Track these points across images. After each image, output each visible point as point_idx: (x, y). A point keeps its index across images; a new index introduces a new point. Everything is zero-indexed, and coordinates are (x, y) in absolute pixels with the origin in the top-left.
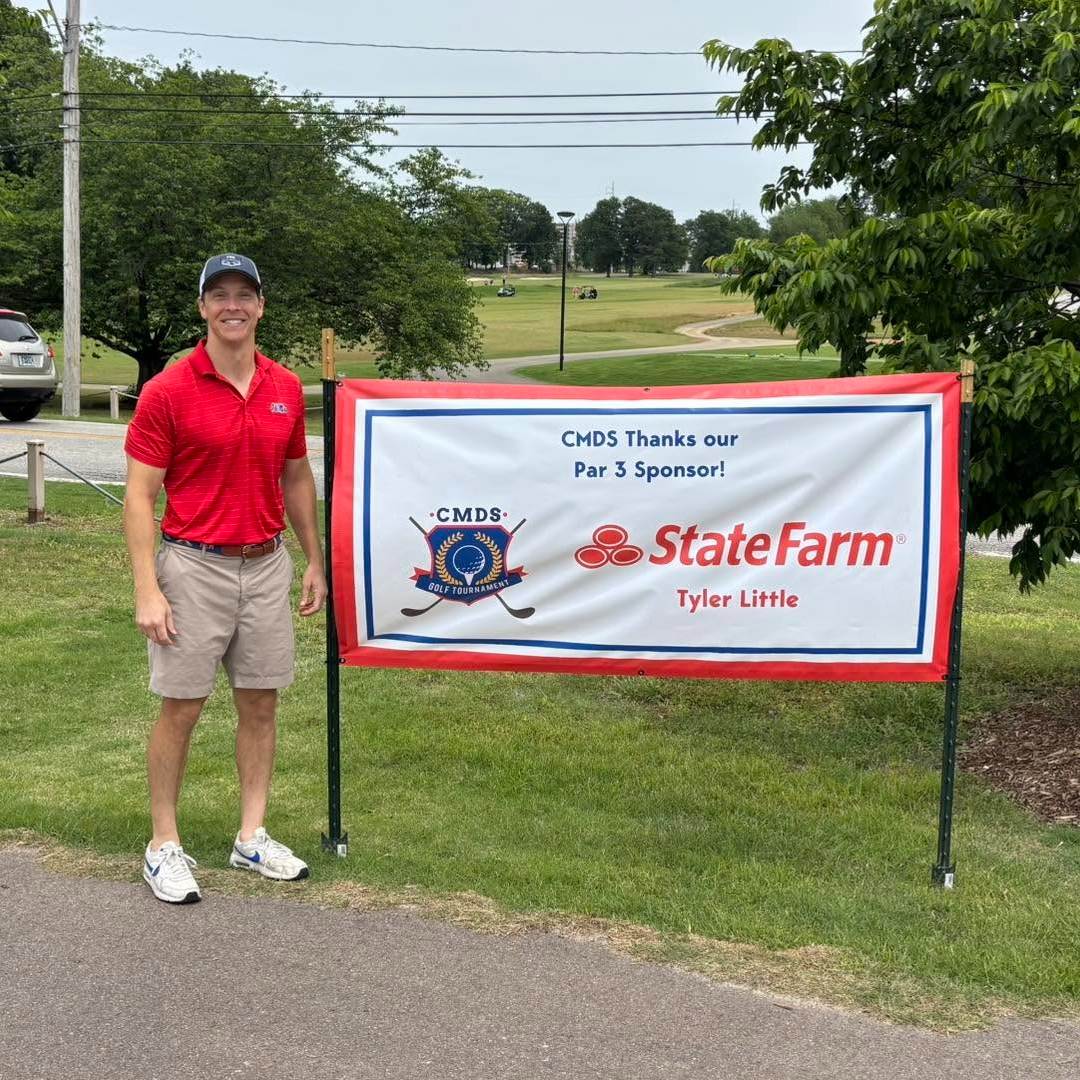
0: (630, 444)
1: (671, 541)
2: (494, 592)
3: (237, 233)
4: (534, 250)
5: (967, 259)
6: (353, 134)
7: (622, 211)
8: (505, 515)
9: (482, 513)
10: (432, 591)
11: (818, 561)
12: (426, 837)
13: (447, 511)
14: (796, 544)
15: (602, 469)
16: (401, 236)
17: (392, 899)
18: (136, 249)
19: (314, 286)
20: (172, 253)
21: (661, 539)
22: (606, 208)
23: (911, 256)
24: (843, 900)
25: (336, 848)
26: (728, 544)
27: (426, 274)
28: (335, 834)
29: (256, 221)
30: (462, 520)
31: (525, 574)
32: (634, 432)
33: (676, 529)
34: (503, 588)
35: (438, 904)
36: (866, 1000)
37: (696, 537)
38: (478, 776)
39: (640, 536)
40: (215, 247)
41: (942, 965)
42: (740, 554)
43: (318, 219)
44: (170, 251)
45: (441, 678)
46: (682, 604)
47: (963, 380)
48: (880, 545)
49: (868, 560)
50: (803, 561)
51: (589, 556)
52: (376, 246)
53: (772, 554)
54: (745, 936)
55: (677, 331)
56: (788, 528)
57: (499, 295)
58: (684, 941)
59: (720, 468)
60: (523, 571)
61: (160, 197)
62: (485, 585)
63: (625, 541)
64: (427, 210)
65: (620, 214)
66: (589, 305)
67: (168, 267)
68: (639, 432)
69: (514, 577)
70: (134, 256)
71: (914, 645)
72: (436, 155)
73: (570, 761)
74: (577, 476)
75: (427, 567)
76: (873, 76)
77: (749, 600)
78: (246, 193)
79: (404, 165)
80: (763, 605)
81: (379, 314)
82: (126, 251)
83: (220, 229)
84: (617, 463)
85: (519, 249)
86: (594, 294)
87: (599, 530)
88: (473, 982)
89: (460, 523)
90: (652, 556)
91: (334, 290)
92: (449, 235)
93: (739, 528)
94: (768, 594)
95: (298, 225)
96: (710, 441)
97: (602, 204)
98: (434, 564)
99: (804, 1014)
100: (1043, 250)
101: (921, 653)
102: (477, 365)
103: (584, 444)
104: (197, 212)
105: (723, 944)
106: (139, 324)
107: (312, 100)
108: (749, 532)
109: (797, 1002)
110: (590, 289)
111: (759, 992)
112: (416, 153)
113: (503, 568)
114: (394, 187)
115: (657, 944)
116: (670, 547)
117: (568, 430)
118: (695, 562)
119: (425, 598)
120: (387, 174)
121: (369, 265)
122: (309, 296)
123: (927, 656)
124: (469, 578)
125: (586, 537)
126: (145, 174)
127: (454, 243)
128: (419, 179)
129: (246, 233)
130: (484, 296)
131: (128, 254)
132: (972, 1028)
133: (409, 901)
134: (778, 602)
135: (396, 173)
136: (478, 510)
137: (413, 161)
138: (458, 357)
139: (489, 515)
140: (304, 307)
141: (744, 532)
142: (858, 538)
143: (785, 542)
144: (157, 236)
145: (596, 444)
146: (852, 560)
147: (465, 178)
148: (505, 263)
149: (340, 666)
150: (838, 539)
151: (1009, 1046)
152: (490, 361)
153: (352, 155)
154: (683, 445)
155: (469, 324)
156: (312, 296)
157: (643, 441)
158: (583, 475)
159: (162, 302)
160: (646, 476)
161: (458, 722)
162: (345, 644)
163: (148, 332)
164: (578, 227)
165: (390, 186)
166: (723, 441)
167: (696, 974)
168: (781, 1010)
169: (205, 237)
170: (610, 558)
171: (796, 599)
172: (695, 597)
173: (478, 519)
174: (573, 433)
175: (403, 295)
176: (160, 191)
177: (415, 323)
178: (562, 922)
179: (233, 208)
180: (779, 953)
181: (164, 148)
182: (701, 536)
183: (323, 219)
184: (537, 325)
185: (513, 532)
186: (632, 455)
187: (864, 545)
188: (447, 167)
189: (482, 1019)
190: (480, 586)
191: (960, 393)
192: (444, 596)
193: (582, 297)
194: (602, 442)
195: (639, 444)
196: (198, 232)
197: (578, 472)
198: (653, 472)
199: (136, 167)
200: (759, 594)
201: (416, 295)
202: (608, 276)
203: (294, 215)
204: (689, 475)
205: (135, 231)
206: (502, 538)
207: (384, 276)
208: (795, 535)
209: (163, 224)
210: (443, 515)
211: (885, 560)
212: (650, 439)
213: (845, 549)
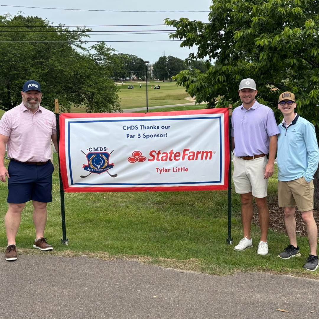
0: (142, 129)
1: (154, 155)
2: (106, 170)
3: (39, 70)
4: (139, 73)
5: (238, 78)
6: (76, 37)
7: (167, 60)
8: (108, 149)
9: (101, 149)
10: (89, 171)
11: (193, 159)
12: (91, 239)
13: (92, 148)
14: (187, 155)
15: (134, 136)
16: (93, 70)
17: (80, 254)
18: (6, 76)
19: (65, 87)
20: (18, 77)
21: (151, 154)
22: (162, 59)
23: (222, 78)
24: (202, 248)
25: (65, 243)
26: (169, 155)
27: (101, 82)
28: (65, 239)
29: (45, 66)
30: (96, 151)
31: (114, 165)
32: (142, 126)
33: (155, 152)
34: (108, 169)
35: (93, 254)
36: (203, 270)
37: (160, 153)
38: (108, 225)
39: (145, 154)
40: (31, 75)
41: (224, 261)
42: (172, 158)
43: (65, 65)
44: (17, 76)
45: (100, 201)
46: (157, 172)
47: (229, 109)
48: (209, 154)
49: (206, 158)
50: (189, 159)
51: (131, 159)
52: (85, 74)
53: (181, 157)
54: (174, 257)
55: (185, 99)
56: (185, 150)
57: (128, 88)
58: (158, 259)
59: (166, 135)
60: (114, 164)
61: (13, 59)
62: (103, 168)
63: (141, 155)
64: (101, 62)
65: (167, 61)
66: (157, 91)
67: (16, 82)
68: (144, 126)
69: (111, 166)
70: (5, 78)
71: (219, 180)
72: (103, 43)
73: (134, 220)
74: (127, 138)
75: (87, 164)
76: (212, 28)
77: (175, 170)
78: (41, 57)
79: (93, 47)
80: (179, 171)
81: (87, 95)
82: (2, 77)
83: (33, 69)
84: (138, 134)
85: (134, 73)
86: (159, 87)
87: (134, 152)
88: (101, 271)
89: (95, 152)
90: (149, 159)
91: (72, 88)
92: (108, 70)
93: (172, 151)
94: (180, 168)
95: (59, 67)
96: (163, 127)
97: (161, 58)
98: (89, 163)
99: (187, 274)
100: (260, 74)
101: (221, 182)
102: (119, 111)
103: (129, 129)
104: (25, 64)
105: (168, 259)
106: (8, 101)
107: (62, 27)
108: (175, 152)
109: (185, 271)
110: (157, 86)
111: (176, 270)
112: (97, 44)
113: (108, 164)
114: (90, 54)
115: (150, 260)
116: (154, 156)
117: (124, 126)
118: (160, 160)
119: (87, 173)
120: (87, 50)
121: (82, 80)
122: (63, 90)
123: (222, 183)
124: (99, 167)
125: (130, 154)
126: (8, 52)
127: (110, 72)
128: (98, 52)
129: (41, 70)
130: (121, 89)
131: (4, 78)
132: (229, 274)
133: (85, 254)
134: (183, 170)
135: (90, 50)
136: (100, 148)
137: (96, 46)
138: (113, 108)
139: (103, 149)
140: (62, 94)
141: (173, 152)
142: (203, 152)
143: (184, 154)
144: (12, 72)
145: (132, 129)
146: (202, 159)
147: (113, 51)
148: (130, 78)
149: (64, 192)
150: (198, 153)
151: (237, 278)
152: (123, 110)
153: (76, 44)
154: (156, 129)
155: (116, 98)
156: (64, 90)
157: (145, 128)
158: (129, 138)
159: (15, 93)
160: (146, 137)
161: (103, 212)
162: (65, 186)
163: (11, 102)
164: (154, 66)
165: (89, 54)
166: (166, 127)
167: (160, 267)
168: (181, 273)
169: (28, 72)
170: (137, 160)
171: (188, 169)
172: (161, 170)
173: (100, 151)
174: (126, 126)
175: (94, 89)
176: (13, 57)
177: (98, 98)
178: (126, 257)
179: (37, 62)
180: (183, 261)
181: (14, 43)
182: (162, 153)
183: (67, 65)
184: (140, 98)
185: (110, 154)
186: (142, 132)
187: (205, 154)
188: (107, 48)
189: (102, 279)
190: (102, 169)
191: (228, 113)
192: (92, 172)
193: (155, 88)
194: (134, 129)
195: (144, 129)
196: (26, 70)
197: (127, 137)
198: (148, 136)
199: (5, 50)
200: (178, 168)
201: (98, 89)
202: (164, 82)
203: (57, 64)
204: (158, 137)
205: (5, 70)
206: (107, 156)
207: (88, 83)
208: (187, 152)
209: (14, 68)
210: (91, 150)
211: (210, 158)
212: (147, 127)
213: (200, 156)
